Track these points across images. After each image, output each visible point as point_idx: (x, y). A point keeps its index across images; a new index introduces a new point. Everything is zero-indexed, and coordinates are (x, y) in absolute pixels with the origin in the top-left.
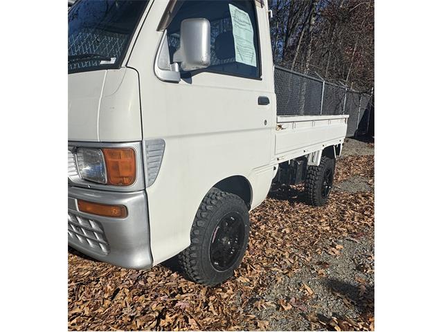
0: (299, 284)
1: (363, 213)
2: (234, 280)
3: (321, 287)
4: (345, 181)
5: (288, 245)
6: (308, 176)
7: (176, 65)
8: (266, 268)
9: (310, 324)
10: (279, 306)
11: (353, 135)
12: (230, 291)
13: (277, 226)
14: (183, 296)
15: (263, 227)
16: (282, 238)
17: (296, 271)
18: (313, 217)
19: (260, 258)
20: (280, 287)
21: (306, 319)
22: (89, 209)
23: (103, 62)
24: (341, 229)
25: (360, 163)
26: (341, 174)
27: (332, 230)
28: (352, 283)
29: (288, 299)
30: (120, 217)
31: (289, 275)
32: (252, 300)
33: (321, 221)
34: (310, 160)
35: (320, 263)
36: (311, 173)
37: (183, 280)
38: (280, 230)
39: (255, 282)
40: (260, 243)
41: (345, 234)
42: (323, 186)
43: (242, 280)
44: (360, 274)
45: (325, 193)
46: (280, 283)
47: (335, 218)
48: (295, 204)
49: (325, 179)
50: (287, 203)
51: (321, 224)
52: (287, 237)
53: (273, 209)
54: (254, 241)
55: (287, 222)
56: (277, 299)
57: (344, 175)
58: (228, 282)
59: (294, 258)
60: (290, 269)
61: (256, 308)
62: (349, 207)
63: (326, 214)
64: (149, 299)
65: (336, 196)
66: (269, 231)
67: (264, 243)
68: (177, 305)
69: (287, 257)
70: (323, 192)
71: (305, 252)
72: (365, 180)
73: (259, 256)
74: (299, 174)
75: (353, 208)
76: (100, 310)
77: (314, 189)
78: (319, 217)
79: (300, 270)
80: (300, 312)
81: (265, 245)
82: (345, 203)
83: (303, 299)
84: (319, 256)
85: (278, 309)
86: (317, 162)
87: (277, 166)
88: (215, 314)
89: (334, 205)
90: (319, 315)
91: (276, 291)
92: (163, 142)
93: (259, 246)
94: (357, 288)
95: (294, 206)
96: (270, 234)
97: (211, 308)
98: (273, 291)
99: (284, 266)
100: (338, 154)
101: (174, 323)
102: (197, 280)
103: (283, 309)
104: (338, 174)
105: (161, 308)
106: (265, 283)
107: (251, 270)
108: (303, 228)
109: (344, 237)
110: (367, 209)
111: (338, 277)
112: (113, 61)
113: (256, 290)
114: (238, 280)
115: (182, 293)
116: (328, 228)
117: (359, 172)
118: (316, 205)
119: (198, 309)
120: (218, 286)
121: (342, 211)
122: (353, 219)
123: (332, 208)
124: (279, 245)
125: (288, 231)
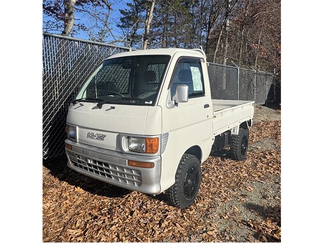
0: (231, 206)
1: (268, 165)
2: (195, 205)
3: (243, 207)
4: (258, 142)
5: (223, 186)
6: (232, 141)
7: (174, 101)
8: (212, 199)
9: (238, 224)
10: (221, 217)
11: (264, 103)
12: (194, 211)
13: (215, 174)
14: (170, 213)
15: (206, 175)
16: (219, 181)
17: (229, 200)
18: (237, 168)
19: (208, 193)
20: (221, 208)
21: (236, 221)
22: (134, 164)
23: (146, 103)
24: (254, 175)
25: (268, 128)
26: (255, 136)
27: (249, 176)
28: (260, 205)
29: (226, 213)
30: (150, 168)
31: (225, 202)
32: (206, 215)
33: (242, 170)
34: (232, 131)
35: (242, 195)
36: (233, 139)
37: (166, 205)
38: (217, 177)
39: (207, 206)
40: (206, 185)
41: (257, 178)
42: (242, 147)
43: (200, 205)
44: (265, 200)
45: (243, 152)
46: (221, 206)
47: (251, 169)
48: (225, 159)
49: (243, 143)
50: (219, 158)
51: (242, 172)
52: (221, 181)
53: (211, 163)
54: (202, 184)
55: (221, 172)
56: (220, 214)
57: (258, 138)
58: (192, 206)
59: (227, 193)
60: (225, 199)
61: (209, 218)
62: (259, 161)
63: (245, 166)
64: (151, 215)
65: (251, 153)
66: (211, 178)
67: (208, 185)
68: (168, 217)
69: (223, 192)
70: (242, 151)
71: (233, 190)
72: (271, 141)
73: (207, 192)
74: (226, 140)
75: (262, 162)
76: (127, 221)
77: (236, 150)
78: (241, 168)
79: (231, 199)
80: (232, 219)
81: (209, 186)
82: (257, 158)
83: (234, 213)
84: (241, 191)
85: (221, 218)
86: (236, 132)
87: (214, 138)
88: (188, 221)
89: (250, 160)
90: (242, 220)
91: (218, 210)
92: (168, 134)
93: (206, 187)
94: (263, 207)
95: (224, 161)
96: (211, 180)
97: (186, 219)
98: (217, 210)
99: (222, 198)
100: (250, 125)
101: (169, 225)
102: (178, 206)
103: (224, 218)
104: (253, 137)
105: (159, 219)
106: (212, 206)
107: (204, 200)
108: (231, 175)
109: (256, 180)
110: (270, 162)
111: (252, 202)
112: (151, 102)
113: (208, 210)
114: (198, 205)
115: (169, 212)
116: (246, 175)
117: (268, 135)
118: (238, 160)
119: (179, 219)
120: (187, 208)
121: (256, 164)
122: (262, 169)
123: (249, 162)
124: (218, 186)
125: (222, 177)
